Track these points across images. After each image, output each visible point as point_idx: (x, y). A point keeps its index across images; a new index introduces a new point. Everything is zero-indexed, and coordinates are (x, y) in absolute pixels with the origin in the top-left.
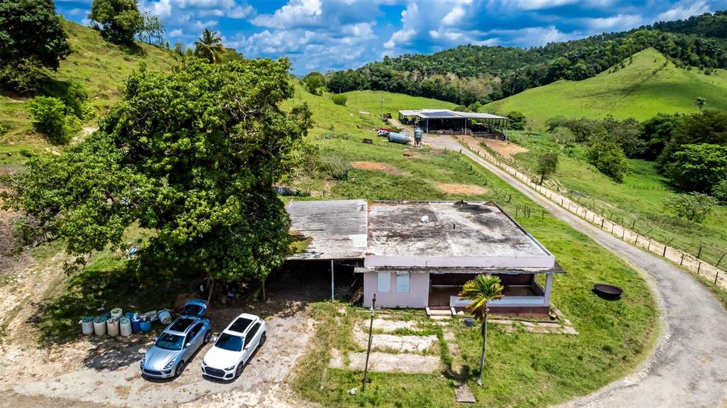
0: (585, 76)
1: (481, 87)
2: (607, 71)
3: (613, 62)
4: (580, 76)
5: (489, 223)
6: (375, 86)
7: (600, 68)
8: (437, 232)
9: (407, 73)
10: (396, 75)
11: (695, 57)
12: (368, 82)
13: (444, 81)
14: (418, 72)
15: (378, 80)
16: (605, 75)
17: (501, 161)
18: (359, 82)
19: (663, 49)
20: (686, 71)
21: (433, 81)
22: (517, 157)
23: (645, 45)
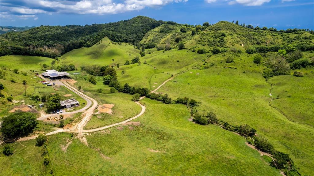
0: (90, 46)
1: (57, 51)
2: (96, 44)
3: (97, 41)
4: (88, 47)
5: (74, 100)
7: (94, 43)
8: (70, 102)
9: (28, 48)
10: (24, 49)
11: (117, 40)
12: (11, 52)
13: (43, 50)
14: (32, 46)
15: (15, 51)
16: (95, 46)
17: (72, 86)
18: (7, 52)
19: (109, 37)
20: (114, 45)
21: (39, 50)
22: (74, 84)
23: (105, 36)
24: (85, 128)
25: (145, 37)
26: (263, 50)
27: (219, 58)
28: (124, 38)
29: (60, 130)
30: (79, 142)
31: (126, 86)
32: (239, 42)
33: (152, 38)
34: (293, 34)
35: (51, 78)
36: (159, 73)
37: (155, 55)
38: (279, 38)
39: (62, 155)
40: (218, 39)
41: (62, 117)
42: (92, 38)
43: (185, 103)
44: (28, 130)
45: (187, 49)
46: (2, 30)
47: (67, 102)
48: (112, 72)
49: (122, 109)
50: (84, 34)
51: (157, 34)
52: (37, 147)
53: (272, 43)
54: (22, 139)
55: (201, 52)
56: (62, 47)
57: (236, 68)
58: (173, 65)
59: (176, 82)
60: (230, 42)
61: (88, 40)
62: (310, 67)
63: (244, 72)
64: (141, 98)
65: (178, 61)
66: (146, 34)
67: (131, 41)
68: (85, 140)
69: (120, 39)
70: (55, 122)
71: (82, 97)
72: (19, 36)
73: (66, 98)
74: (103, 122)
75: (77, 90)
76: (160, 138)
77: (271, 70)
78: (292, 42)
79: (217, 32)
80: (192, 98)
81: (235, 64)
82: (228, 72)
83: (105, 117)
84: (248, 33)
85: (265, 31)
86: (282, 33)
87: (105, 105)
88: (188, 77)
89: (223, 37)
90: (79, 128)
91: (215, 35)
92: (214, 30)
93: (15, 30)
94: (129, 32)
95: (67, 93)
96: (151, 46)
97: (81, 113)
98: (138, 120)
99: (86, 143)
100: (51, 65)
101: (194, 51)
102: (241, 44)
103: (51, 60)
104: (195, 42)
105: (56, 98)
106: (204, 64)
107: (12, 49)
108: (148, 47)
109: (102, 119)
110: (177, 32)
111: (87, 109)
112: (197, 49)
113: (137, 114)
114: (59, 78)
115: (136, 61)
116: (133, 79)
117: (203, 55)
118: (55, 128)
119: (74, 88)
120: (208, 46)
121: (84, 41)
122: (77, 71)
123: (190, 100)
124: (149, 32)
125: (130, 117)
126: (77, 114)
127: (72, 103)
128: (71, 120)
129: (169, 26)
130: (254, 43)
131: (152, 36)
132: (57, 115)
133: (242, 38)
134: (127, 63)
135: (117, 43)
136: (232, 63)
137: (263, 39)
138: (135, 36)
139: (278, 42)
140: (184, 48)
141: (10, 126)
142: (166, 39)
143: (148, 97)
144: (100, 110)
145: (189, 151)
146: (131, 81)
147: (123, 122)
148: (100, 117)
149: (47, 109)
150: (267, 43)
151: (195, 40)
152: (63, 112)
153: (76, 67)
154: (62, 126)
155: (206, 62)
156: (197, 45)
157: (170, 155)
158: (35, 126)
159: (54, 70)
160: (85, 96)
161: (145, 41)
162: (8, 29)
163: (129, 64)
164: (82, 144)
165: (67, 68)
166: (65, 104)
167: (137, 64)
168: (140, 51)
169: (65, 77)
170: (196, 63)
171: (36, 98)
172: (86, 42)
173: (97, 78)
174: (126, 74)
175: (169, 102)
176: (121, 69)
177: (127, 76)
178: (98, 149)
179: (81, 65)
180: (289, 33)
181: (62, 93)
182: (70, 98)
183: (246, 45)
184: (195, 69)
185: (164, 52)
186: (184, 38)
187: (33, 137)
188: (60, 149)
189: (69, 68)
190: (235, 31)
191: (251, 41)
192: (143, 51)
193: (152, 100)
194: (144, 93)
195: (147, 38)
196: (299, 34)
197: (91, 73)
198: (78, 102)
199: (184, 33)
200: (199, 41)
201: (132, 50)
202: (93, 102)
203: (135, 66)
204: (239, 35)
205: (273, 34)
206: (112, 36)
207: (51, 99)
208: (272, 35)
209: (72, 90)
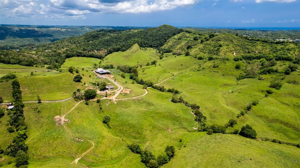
1: (103, 54)
3: (130, 47)
4: (123, 51)
6: (78, 56)
7: (127, 49)
9: (85, 52)
10: (83, 53)
11: (144, 46)
13: (94, 53)
14: (87, 51)
15: (78, 54)
16: (128, 51)
17: (111, 79)
18: (74, 55)
19: (138, 44)
20: (141, 50)
21: (92, 53)
22: (113, 77)
23: (135, 43)
24: (116, 98)
25: (166, 43)
26: (250, 58)
27: (210, 64)
28: (150, 44)
29: (106, 98)
30: (113, 103)
31: (142, 80)
32: (233, 51)
33: (171, 44)
34: (280, 45)
35: (100, 74)
36: (166, 73)
37: (170, 58)
38: (268, 48)
39: (106, 106)
40: (216, 49)
41: (106, 93)
42: (126, 45)
43: (172, 92)
44: (93, 97)
45: (191, 56)
46: (61, 30)
47: (109, 87)
48: (135, 72)
49: (135, 92)
50: (122, 40)
51: (175, 40)
52: (97, 103)
53: (260, 53)
54: (91, 100)
55: (200, 58)
56: (106, 51)
57: (218, 72)
58: (177, 68)
59: (173, 79)
60: (223, 52)
61: (123, 46)
62: (274, 73)
63: (223, 75)
64: (148, 88)
65: (182, 65)
66: (167, 41)
67: (155, 47)
68: (115, 102)
69: (147, 45)
70: (103, 95)
71: (116, 85)
72: (78, 41)
73: (108, 85)
74: (124, 97)
75: (114, 81)
76: (149, 105)
77: (245, 74)
78: (277, 52)
79: (217, 43)
80: (176, 89)
81: (219, 69)
82: (211, 74)
83: (126, 94)
84: (244, 43)
85: (257, 42)
86: (272, 44)
87: (127, 89)
88: (183, 76)
89: (220, 47)
90: (113, 98)
91: (215, 45)
92: (215, 41)
93: (70, 30)
94: (155, 39)
95: (108, 83)
96: (169, 51)
97: (114, 92)
98: (141, 97)
99: (116, 104)
100: (99, 64)
101: (196, 57)
102: (233, 53)
103: (99, 60)
104: (199, 50)
105: (104, 84)
106: (199, 68)
107: (77, 53)
108: (167, 52)
109: (124, 95)
110: (191, 40)
111: (118, 91)
112: (198, 56)
113: (142, 95)
114: (104, 74)
115: (154, 63)
116: (148, 76)
117: (201, 61)
118: (104, 97)
119: (112, 80)
120: (208, 54)
121: (121, 47)
122: (114, 69)
123: (175, 90)
124: (169, 39)
125: (138, 95)
126: (113, 92)
127: (111, 87)
128: (111, 95)
129: (186, 34)
130: (245, 52)
131: (172, 43)
132: (104, 92)
133: (236, 48)
134: (148, 65)
135: (144, 48)
136: (217, 68)
137: (254, 49)
138: (159, 42)
139: (265, 52)
140: (189, 55)
141: (87, 94)
142: (181, 46)
143: (153, 87)
144: (124, 91)
145: (159, 111)
146: (146, 77)
147: (134, 98)
148: (123, 94)
149: (100, 89)
150: (255, 52)
151: (199, 49)
152: (107, 91)
153: (114, 66)
154: (106, 97)
155: (200, 67)
156: (200, 53)
157: (150, 111)
158: (96, 95)
159: (101, 69)
160: (118, 84)
161: (165, 46)
162: (65, 30)
163: (149, 65)
164: (115, 104)
165: (109, 67)
166: (108, 88)
167: (154, 65)
168: (160, 54)
169: (108, 73)
170: (193, 67)
171: (94, 84)
172: (122, 47)
173: (126, 74)
174: (144, 72)
175: (163, 91)
176: (143, 69)
177: (145, 74)
178: (121, 106)
179: (118, 65)
180: (278, 44)
181: (106, 82)
182: (110, 85)
183: (238, 54)
184: (191, 71)
185: (175, 57)
186: (196, 45)
187: (95, 100)
188: (105, 105)
189: (110, 67)
190: (232, 42)
191: (244, 50)
192: (162, 55)
193: (154, 89)
194: (151, 85)
195: (168, 44)
196: (285, 45)
197: (123, 71)
198: (114, 87)
199: (196, 41)
200: (202, 49)
201: (154, 54)
202: (121, 88)
203: (152, 67)
204: (235, 45)
205: (264, 45)
206: (141, 43)
207: (102, 84)
208: (262, 46)
209: (111, 81)
